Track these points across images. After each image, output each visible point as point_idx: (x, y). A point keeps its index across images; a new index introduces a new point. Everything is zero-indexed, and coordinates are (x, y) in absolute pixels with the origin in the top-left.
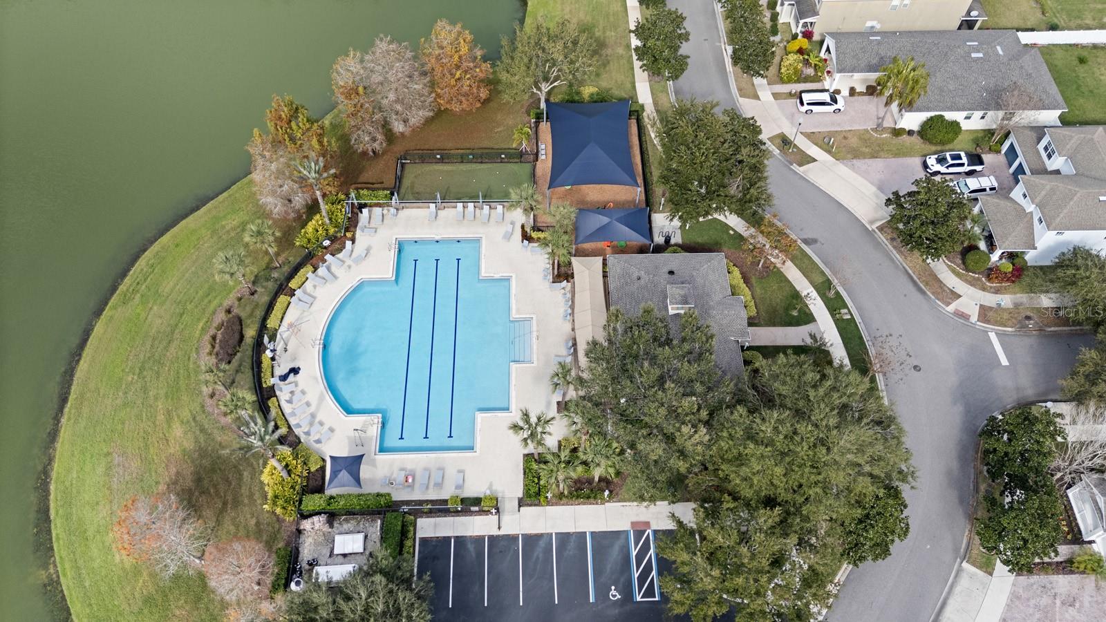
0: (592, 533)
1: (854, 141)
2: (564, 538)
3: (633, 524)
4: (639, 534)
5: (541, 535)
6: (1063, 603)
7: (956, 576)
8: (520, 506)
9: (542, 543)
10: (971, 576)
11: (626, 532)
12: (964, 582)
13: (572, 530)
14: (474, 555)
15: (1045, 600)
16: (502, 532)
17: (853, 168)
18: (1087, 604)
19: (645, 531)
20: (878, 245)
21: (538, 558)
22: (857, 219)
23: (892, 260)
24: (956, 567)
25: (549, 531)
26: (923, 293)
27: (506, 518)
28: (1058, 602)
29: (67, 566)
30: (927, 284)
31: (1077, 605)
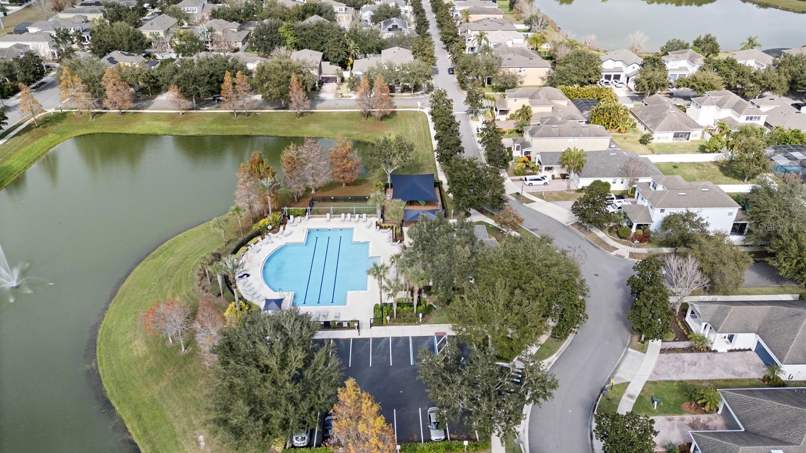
0: (413, 338)
1: (556, 195)
2: (396, 340)
3: (436, 333)
4: (439, 337)
5: (383, 338)
6: (689, 364)
7: (625, 354)
8: (371, 326)
9: (383, 341)
10: (634, 354)
11: (433, 337)
12: (629, 357)
13: (401, 335)
14: (344, 346)
15: (678, 363)
16: (360, 337)
17: (556, 204)
18: (703, 365)
19: (443, 336)
20: (571, 231)
21: (381, 347)
22: (559, 222)
23: (580, 236)
24: (624, 350)
25: (387, 336)
26: (598, 248)
27: (362, 331)
28: (686, 364)
29: (104, 360)
30: (599, 244)
31: (697, 365)
